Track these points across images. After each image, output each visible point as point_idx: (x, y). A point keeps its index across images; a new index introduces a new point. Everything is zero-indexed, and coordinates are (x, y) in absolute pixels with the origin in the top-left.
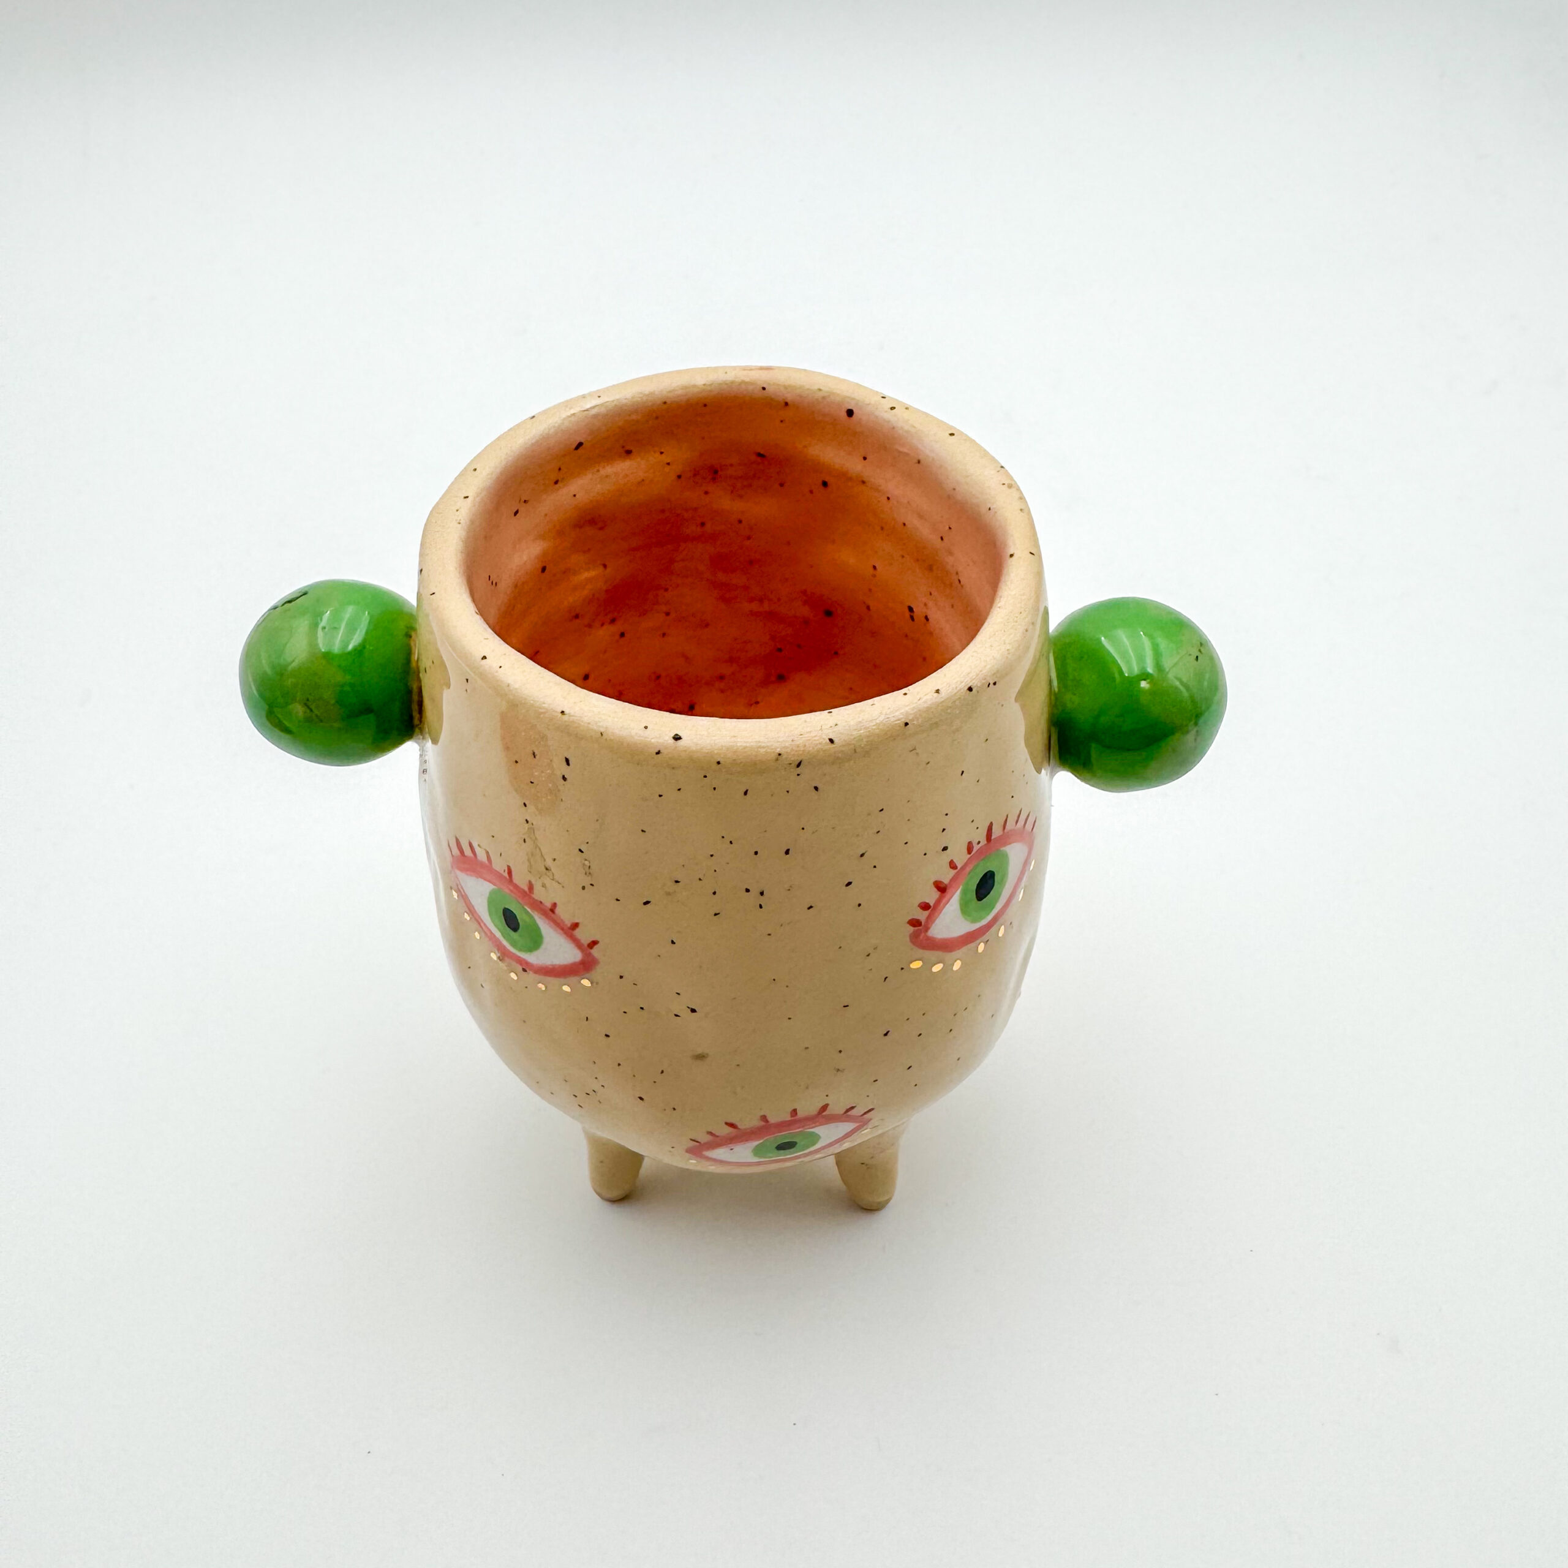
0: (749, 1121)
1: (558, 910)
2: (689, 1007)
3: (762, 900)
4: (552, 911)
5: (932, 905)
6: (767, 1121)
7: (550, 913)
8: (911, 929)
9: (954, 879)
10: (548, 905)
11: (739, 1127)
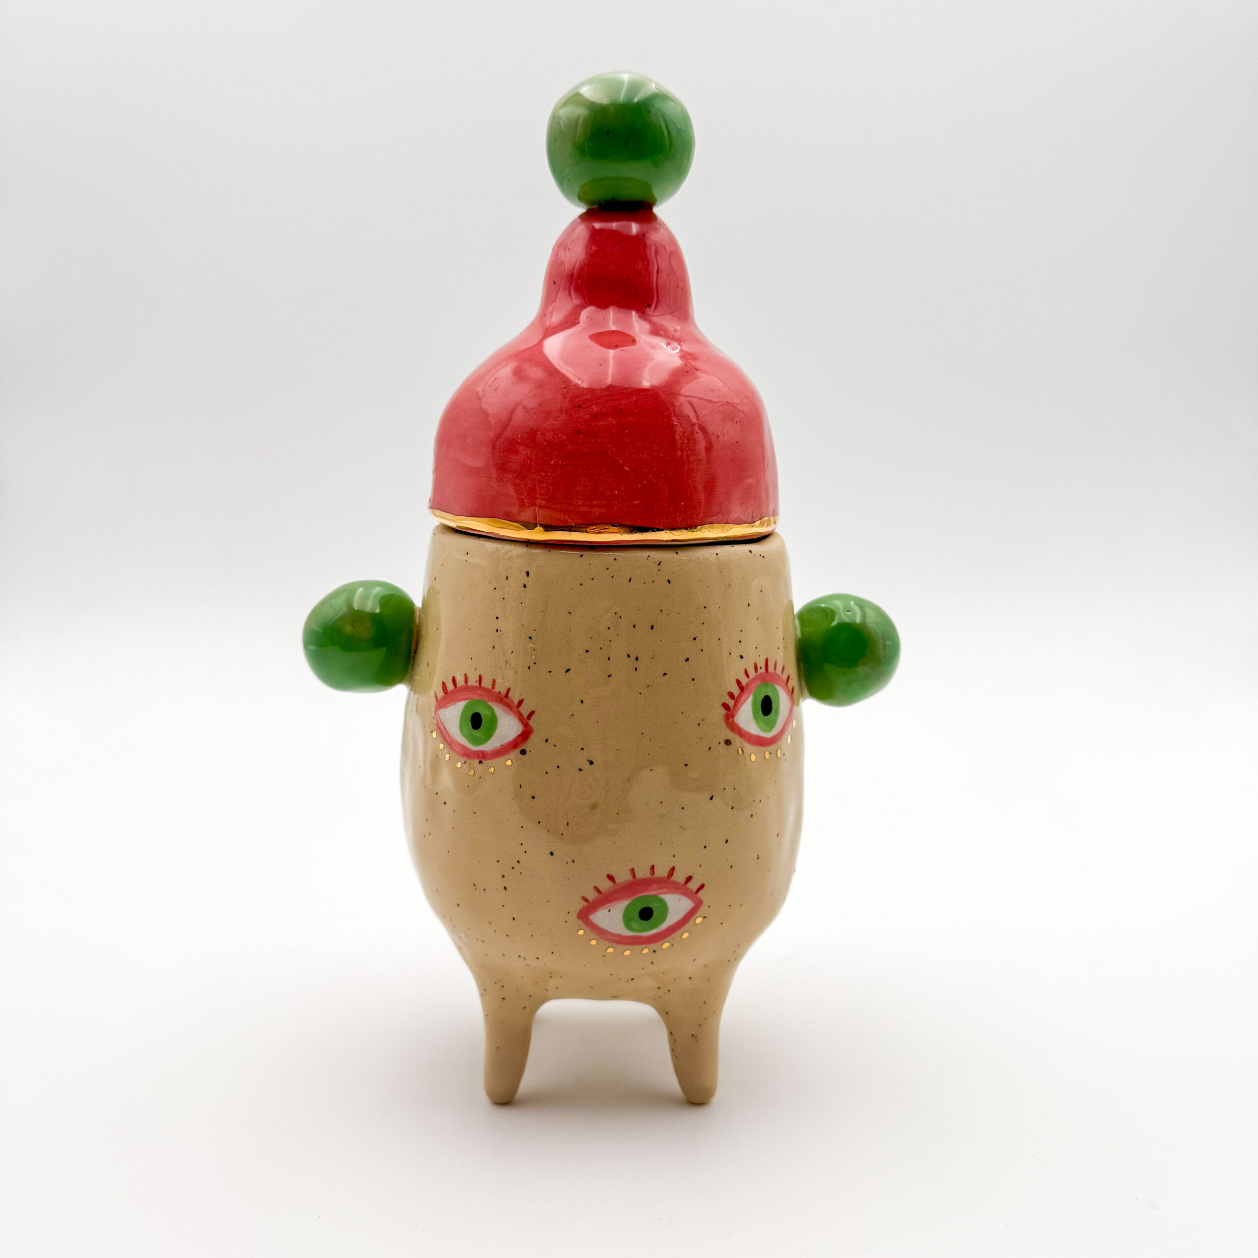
0: (623, 877)
1: (510, 695)
2: (588, 760)
3: (637, 665)
4: (507, 696)
5: (736, 696)
6: (634, 876)
7: (504, 699)
8: (723, 712)
9: (747, 684)
10: (504, 692)
11: (616, 881)
